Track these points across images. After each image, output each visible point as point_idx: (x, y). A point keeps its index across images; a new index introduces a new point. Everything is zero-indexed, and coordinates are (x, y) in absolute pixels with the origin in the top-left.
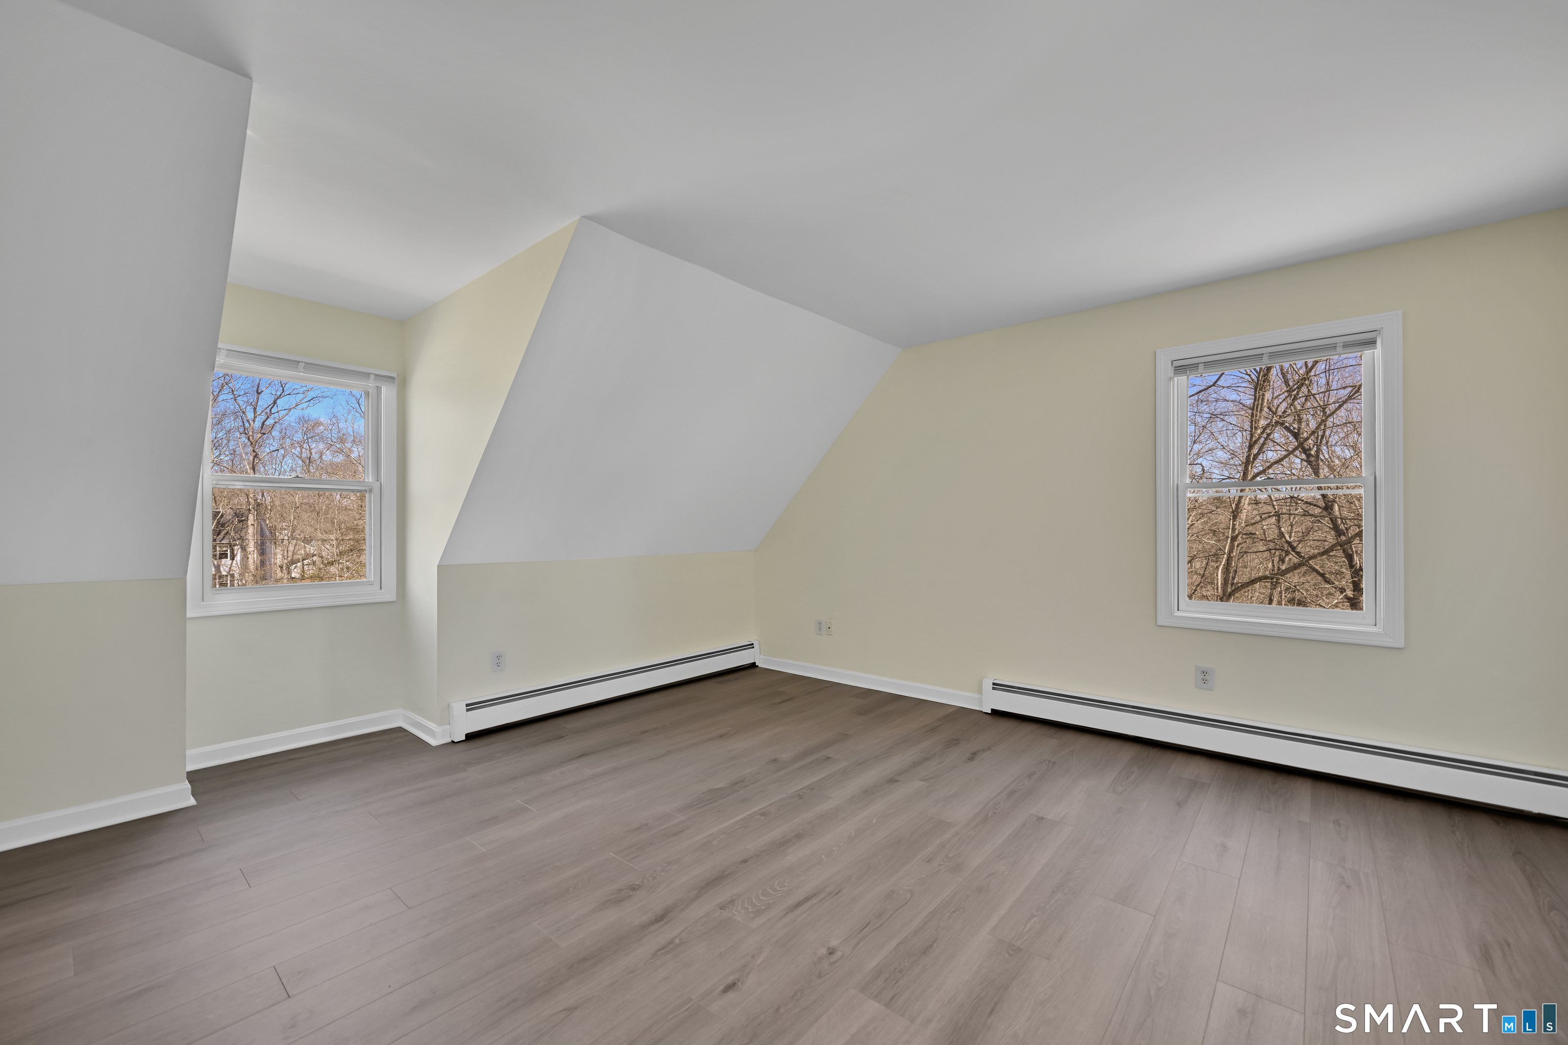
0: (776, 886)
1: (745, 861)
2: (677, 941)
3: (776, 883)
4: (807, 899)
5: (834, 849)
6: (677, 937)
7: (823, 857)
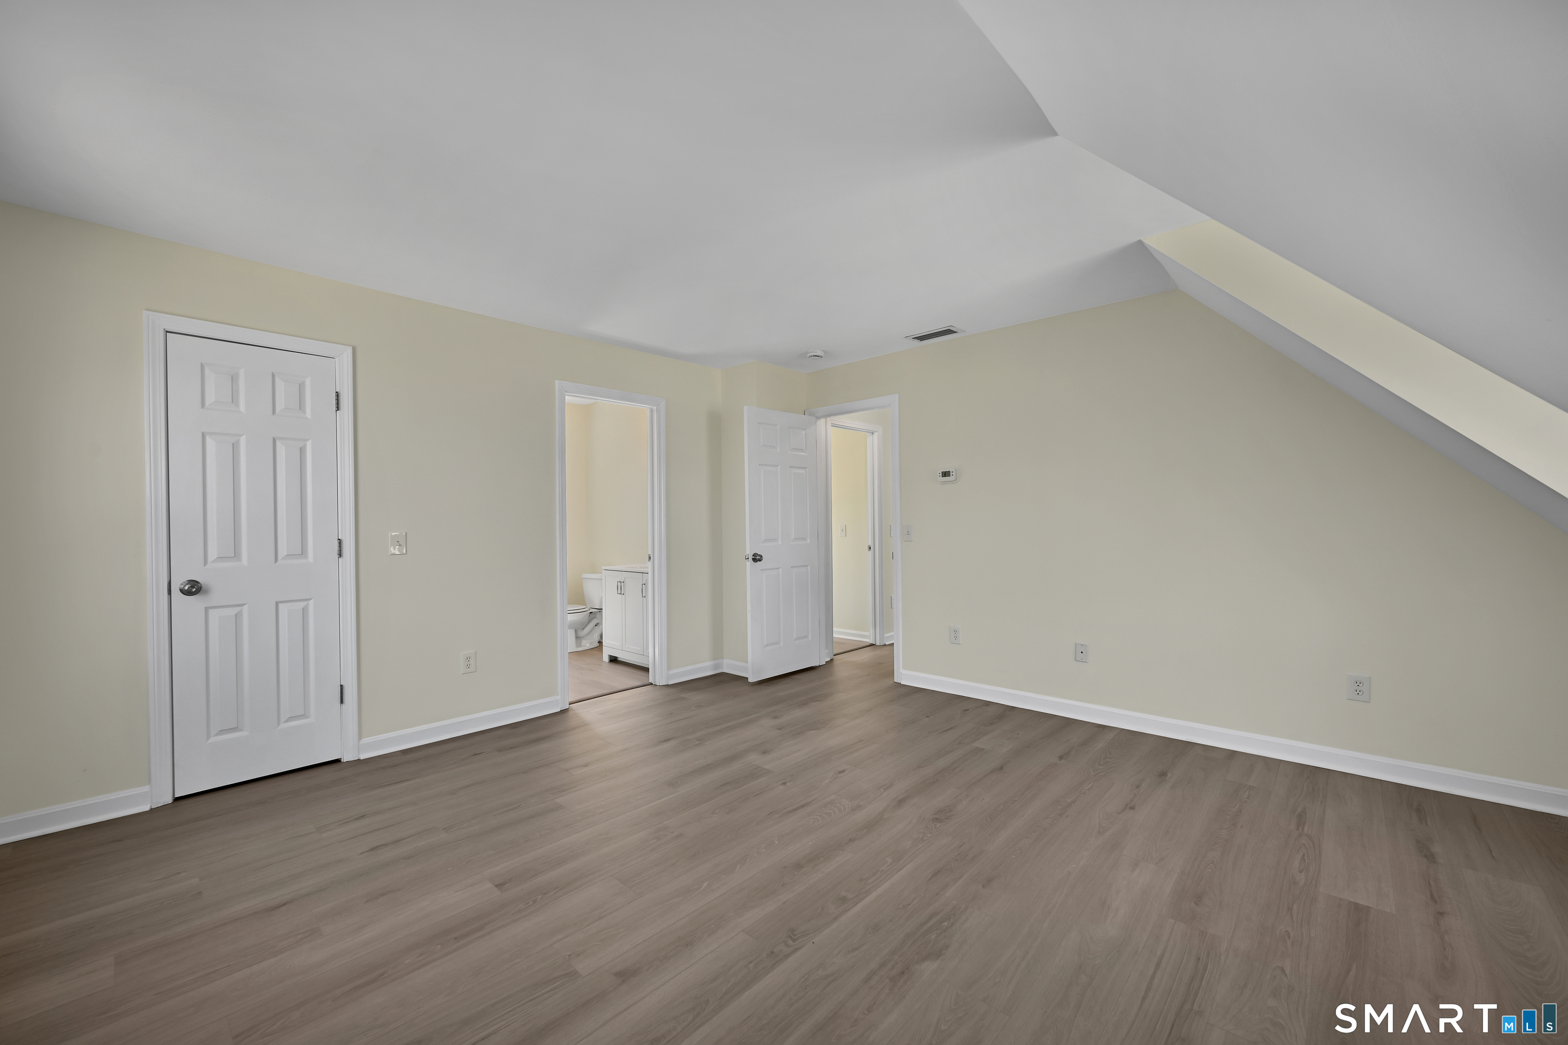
0: (821, 819)
1: (851, 840)
2: (882, 790)
3: (820, 821)
4: (796, 810)
5: (764, 850)
6: (883, 792)
7: (777, 842)
